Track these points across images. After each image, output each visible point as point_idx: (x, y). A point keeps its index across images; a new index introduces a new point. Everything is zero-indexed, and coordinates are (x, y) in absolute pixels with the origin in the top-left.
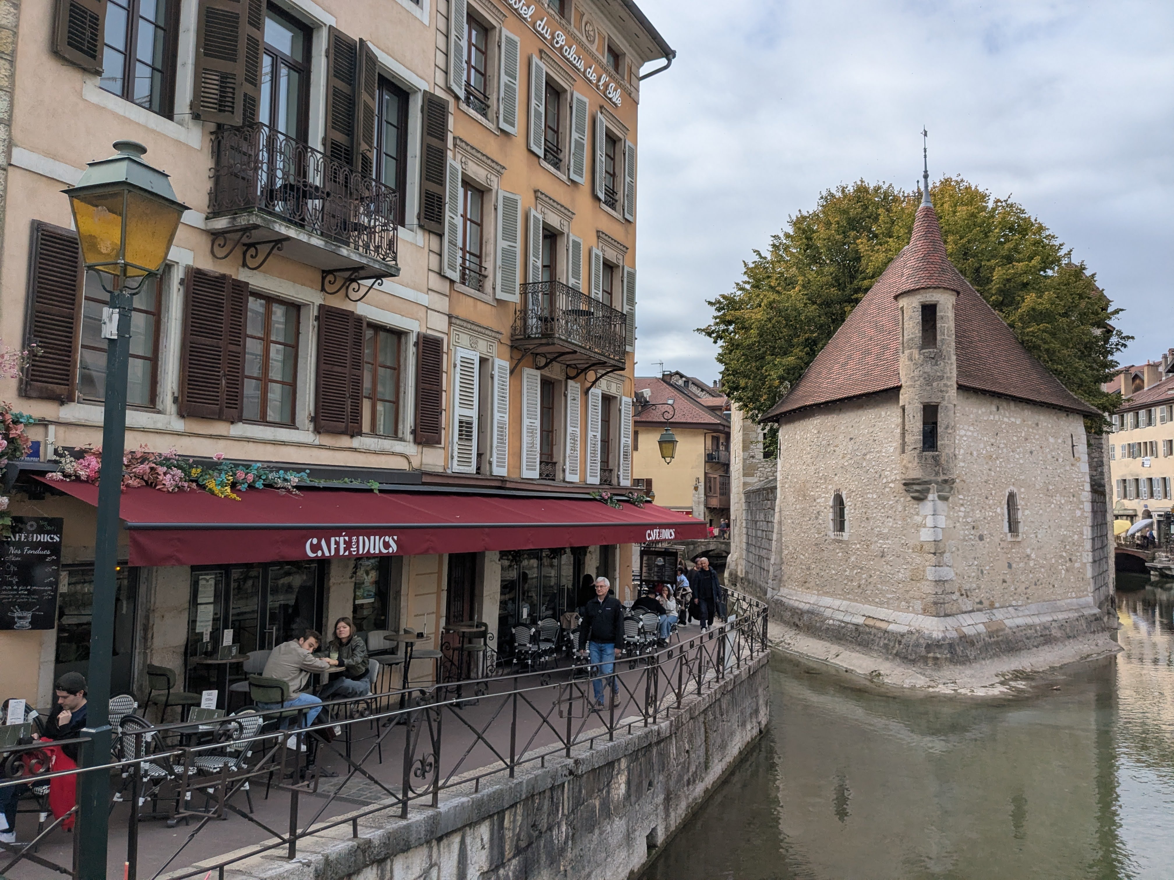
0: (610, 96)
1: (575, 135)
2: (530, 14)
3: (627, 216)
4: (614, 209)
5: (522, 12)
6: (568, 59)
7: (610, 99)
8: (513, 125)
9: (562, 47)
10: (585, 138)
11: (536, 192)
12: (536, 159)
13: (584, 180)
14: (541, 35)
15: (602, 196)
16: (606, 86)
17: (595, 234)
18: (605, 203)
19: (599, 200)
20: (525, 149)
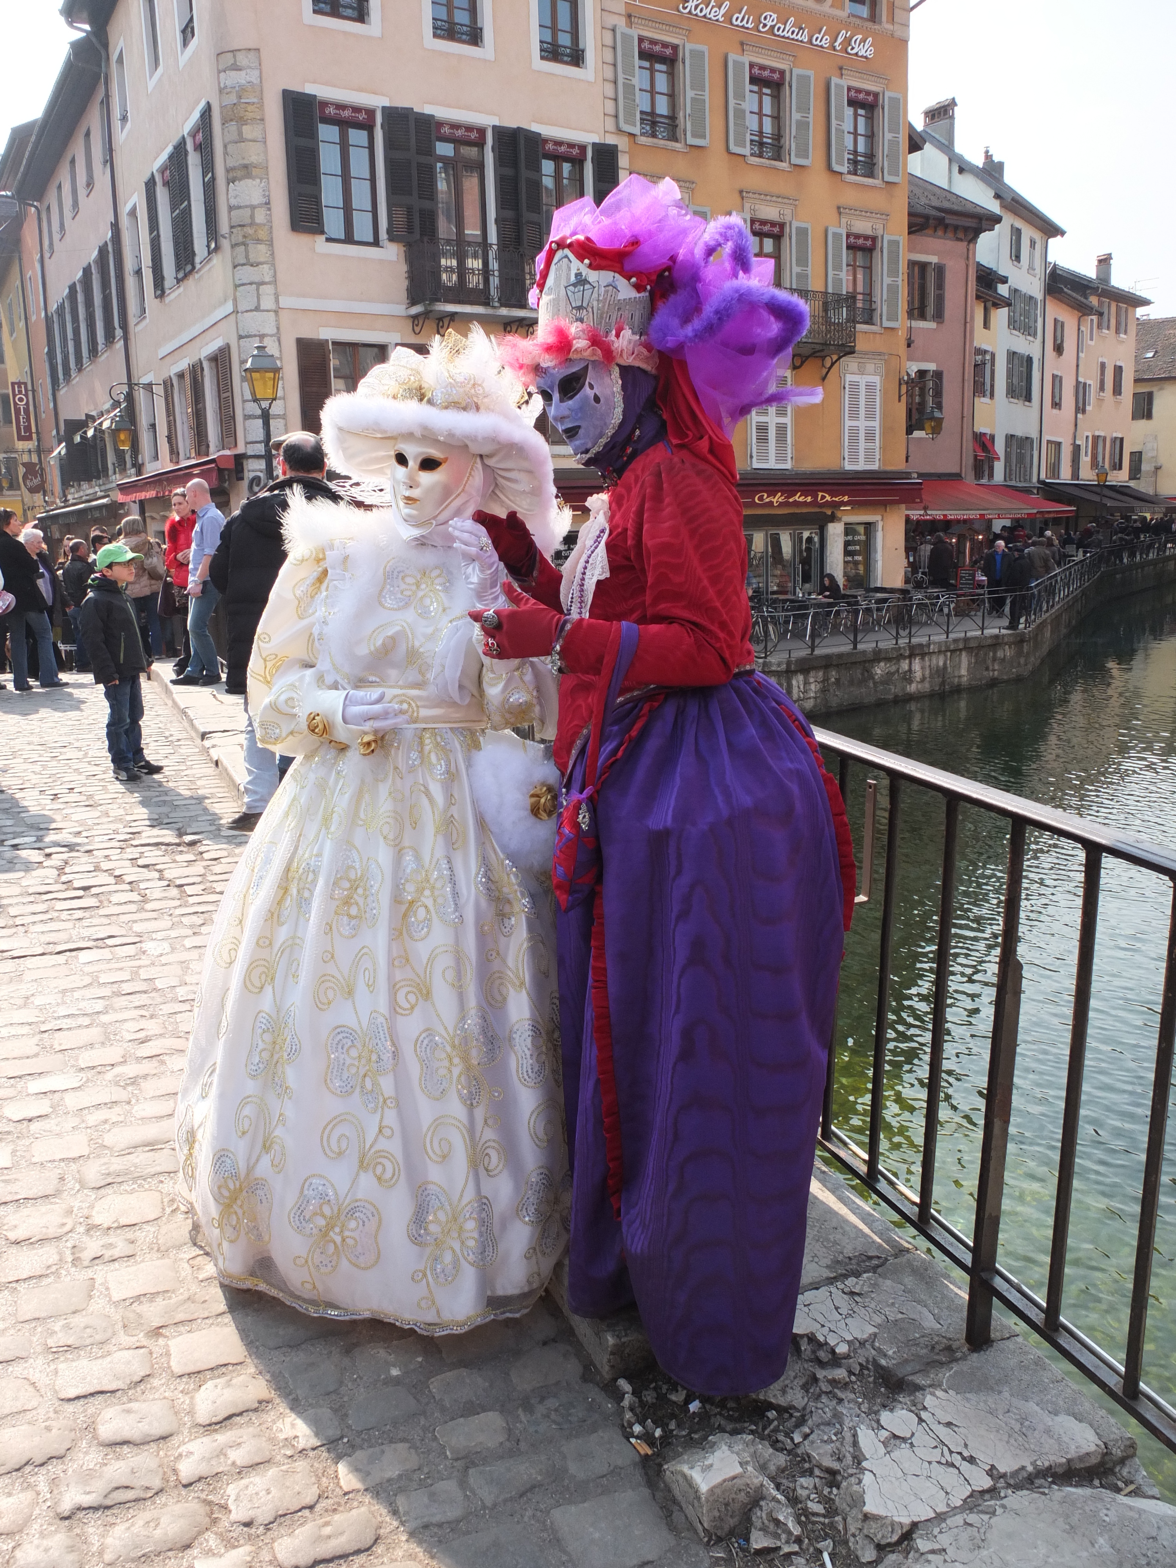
0: (854, 52)
1: (796, 116)
2: (723, 11)
3: (888, 178)
4: (871, 175)
5: (711, 16)
6: (783, 37)
7: (856, 54)
8: (704, 137)
9: (773, 27)
10: (811, 115)
11: (741, 192)
12: (741, 158)
13: (814, 159)
14: (743, 27)
15: (844, 169)
16: (848, 41)
17: (835, 211)
18: (849, 173)
19: (841, 174)
20: (725, 154)
